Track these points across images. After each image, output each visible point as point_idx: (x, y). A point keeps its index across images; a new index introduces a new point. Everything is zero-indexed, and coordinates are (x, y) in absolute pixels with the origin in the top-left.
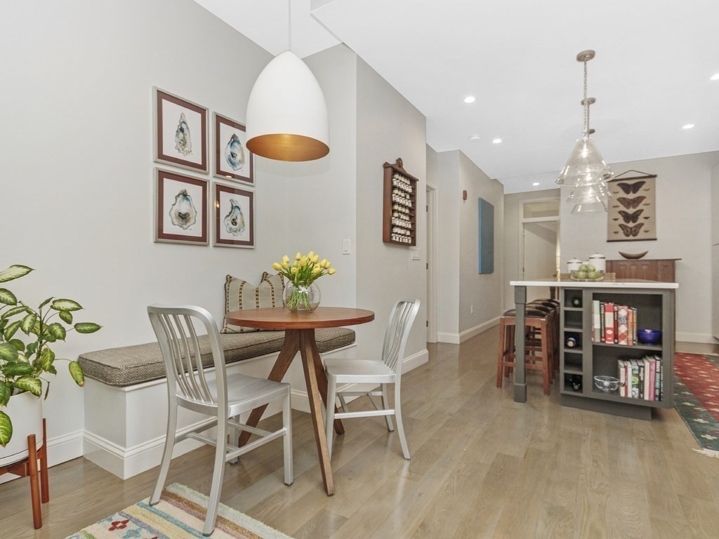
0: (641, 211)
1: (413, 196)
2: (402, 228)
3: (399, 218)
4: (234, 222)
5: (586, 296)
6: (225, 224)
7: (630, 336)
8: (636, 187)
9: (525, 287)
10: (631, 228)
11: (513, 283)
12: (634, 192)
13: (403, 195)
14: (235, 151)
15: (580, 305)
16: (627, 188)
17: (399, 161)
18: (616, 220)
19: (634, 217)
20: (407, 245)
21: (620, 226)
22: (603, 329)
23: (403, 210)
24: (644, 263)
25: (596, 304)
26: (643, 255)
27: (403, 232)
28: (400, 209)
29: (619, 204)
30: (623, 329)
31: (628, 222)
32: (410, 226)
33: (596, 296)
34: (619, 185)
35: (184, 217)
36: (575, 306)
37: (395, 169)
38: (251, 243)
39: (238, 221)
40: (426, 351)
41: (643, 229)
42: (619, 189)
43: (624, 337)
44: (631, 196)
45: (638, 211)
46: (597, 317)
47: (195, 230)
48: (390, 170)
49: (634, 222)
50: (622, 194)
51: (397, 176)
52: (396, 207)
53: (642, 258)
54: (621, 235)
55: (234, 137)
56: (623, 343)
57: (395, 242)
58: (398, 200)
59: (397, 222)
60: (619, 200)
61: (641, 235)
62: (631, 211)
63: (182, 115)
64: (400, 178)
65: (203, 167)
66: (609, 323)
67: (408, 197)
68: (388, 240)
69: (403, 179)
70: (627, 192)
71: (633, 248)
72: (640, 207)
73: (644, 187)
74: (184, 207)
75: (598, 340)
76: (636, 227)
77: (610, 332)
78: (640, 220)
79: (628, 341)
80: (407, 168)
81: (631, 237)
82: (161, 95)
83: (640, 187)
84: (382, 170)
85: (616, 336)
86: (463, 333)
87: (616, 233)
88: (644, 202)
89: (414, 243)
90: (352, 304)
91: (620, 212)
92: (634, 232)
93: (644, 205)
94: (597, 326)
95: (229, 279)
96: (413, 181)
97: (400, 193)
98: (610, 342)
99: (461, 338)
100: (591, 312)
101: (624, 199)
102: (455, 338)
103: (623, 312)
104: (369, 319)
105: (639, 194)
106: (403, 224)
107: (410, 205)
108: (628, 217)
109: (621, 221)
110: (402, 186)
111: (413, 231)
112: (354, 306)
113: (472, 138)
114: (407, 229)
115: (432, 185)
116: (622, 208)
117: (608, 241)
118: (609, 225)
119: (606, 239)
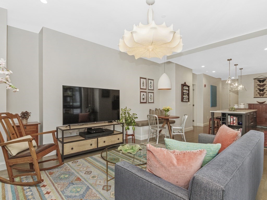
0: (265, 88)
1: (189, 90)
2: (186, 98)
3: (185, 96)
4: (151, 99)
5: (227, 115)
6: (149, 99)
7: (236, 123)
8: (263, 81)
9: (214, 112)
10: (262, 94)
11: (211, 111)
12: (263, 83)
13: (186, 90)
14: (151, 85)
15: (225, 117)
16: (260, 81)
17: (185, 83)
18: (257, 91)
19: (263, 90)
20: (187, 102)
21: (258, 93)
22: (230, 122)
23: (186, 94)
24: (264, 105)
25: (229, 116)
26: (264, 102)
27: (186, 99)
28: (185, 94)
29: (257, 86)
30: (234, 122)
31: (261, 92)
32: (188, 97)
33: (229, 115)
34: (257, 80)
35: (143, 99)
36: (224, 117)
37: (184, 85)
38: (153, 102)
39: (151, 98)
40: (193, 127)
41: (265, 94)
42: (258, 81)
43: (235, 123)
44: (262, 84)
45: (264, 88)
46: (229, 119)
47: (145, 101)
48: (183, 86)
49: (263, 91)
50: (259, 83)
51: (184, 87)
52: (184, 94)
53: (264, 103)
54: (258, 96)
55: (151, 82)
56: (234, 125)
57: (184, 101)
58: (185, 92)
59: (185, 97)
60: (258, 85)
61: (265, 96)
62: (262, 88)
63: (143, 81)
64: (185, 87)
65: (146, 89)
66: (232, 121)
67: (187, 91)
68: (182, 101)
69: (186, 87)
70: (260, 82)
71: (261, 100)
72: (265, 87)
73: (266, 81)
74: (143, 97)
75: (229, 124)
76: (263, 93)
77: (232, 122)
78: (265, 91)
79: (236, 124)
80: (187, 84)
81: (262, 96)
82: (141, 78)
83: (265, 81)
84: (181, 85)
85: (233, 123)
86: (204, 124)
87: (257, 95)
88: (266, 85)
89: (189, 101)
90: (175, 115)
91: (258, 89)
92: (263, 95)
93: (266, 86)
94: (229, 121)
95: (150, 110)
96: (189, 87)
97: (185, 90)
98: (232, 125)
99: (204, 125)
100: (228, 118)
101: (259, 84)
102: (202, 125)
103: (235, 118)
104: (179, 118)
105: (264, 83)
106: (186, 97)
107: (188, 92)
108: (260, 90)
109: (258, 91)
110: (186, 89)
111: (189, 98)
112: (175, 116)
113: (206, 72)
114: (187, 98)
115: (194, 84)
116: (259, 87)
117: (254, 98)
118: (254, 93)
119: (254, 97)
